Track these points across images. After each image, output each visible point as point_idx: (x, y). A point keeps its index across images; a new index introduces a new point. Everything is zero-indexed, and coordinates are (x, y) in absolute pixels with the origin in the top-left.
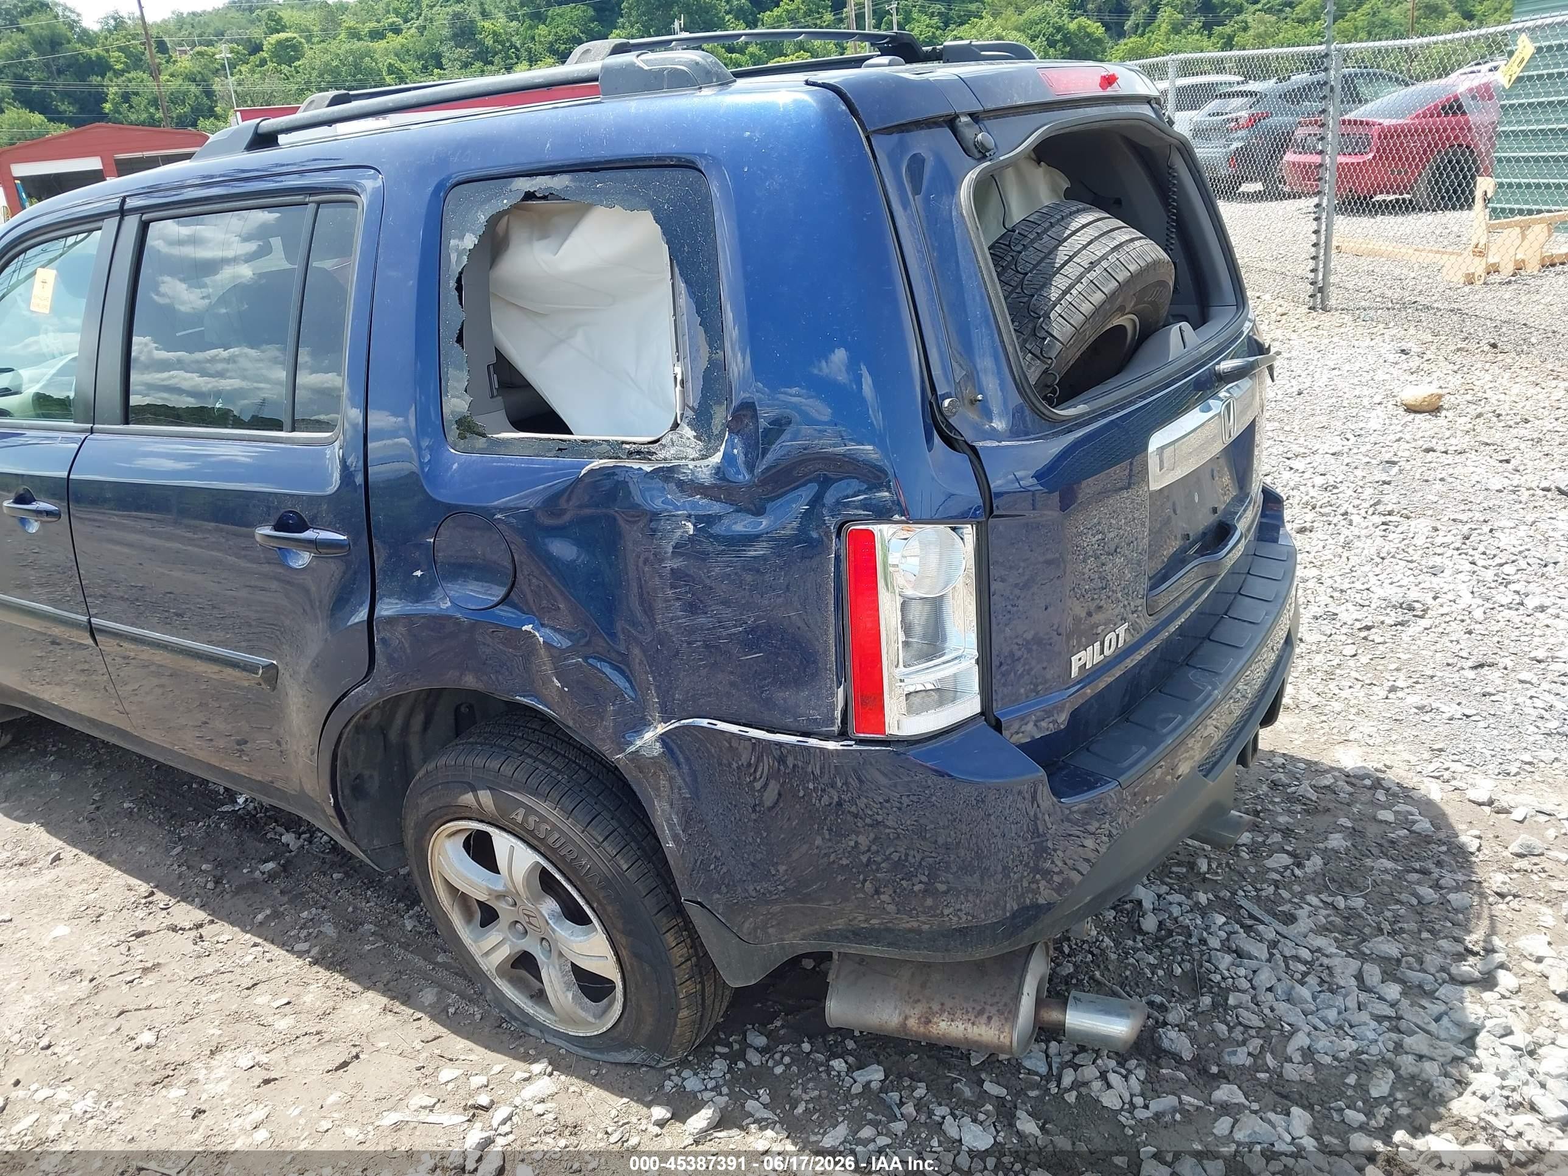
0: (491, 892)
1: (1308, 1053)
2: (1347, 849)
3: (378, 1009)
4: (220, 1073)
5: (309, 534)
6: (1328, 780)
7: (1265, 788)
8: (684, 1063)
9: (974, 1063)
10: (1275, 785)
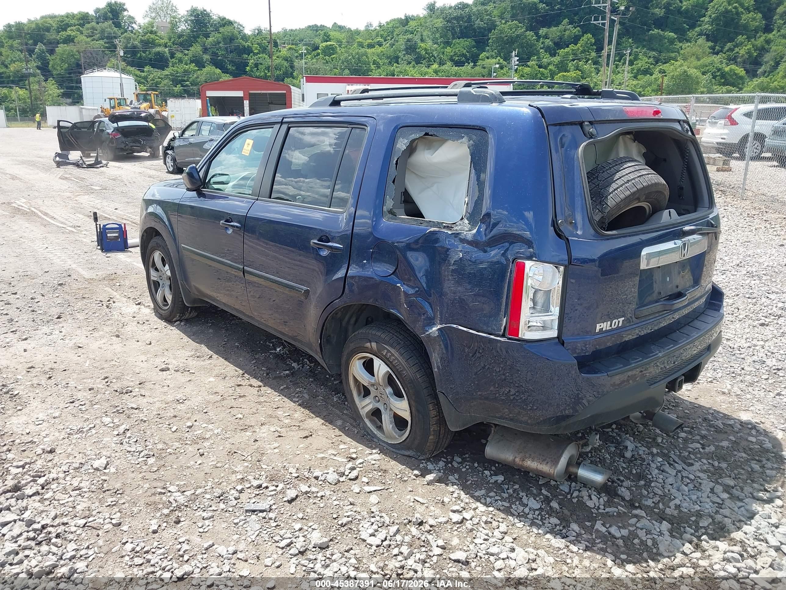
0: (369, 382)
1: (678, 507)
2: (728, 447)
3: (320, 423)
4: (264, 431)
5: (330, 244)
6: (732, 422)
7: (700, 420)
8: (428, 460)
9: (540, 483)
10: (705, 419)
